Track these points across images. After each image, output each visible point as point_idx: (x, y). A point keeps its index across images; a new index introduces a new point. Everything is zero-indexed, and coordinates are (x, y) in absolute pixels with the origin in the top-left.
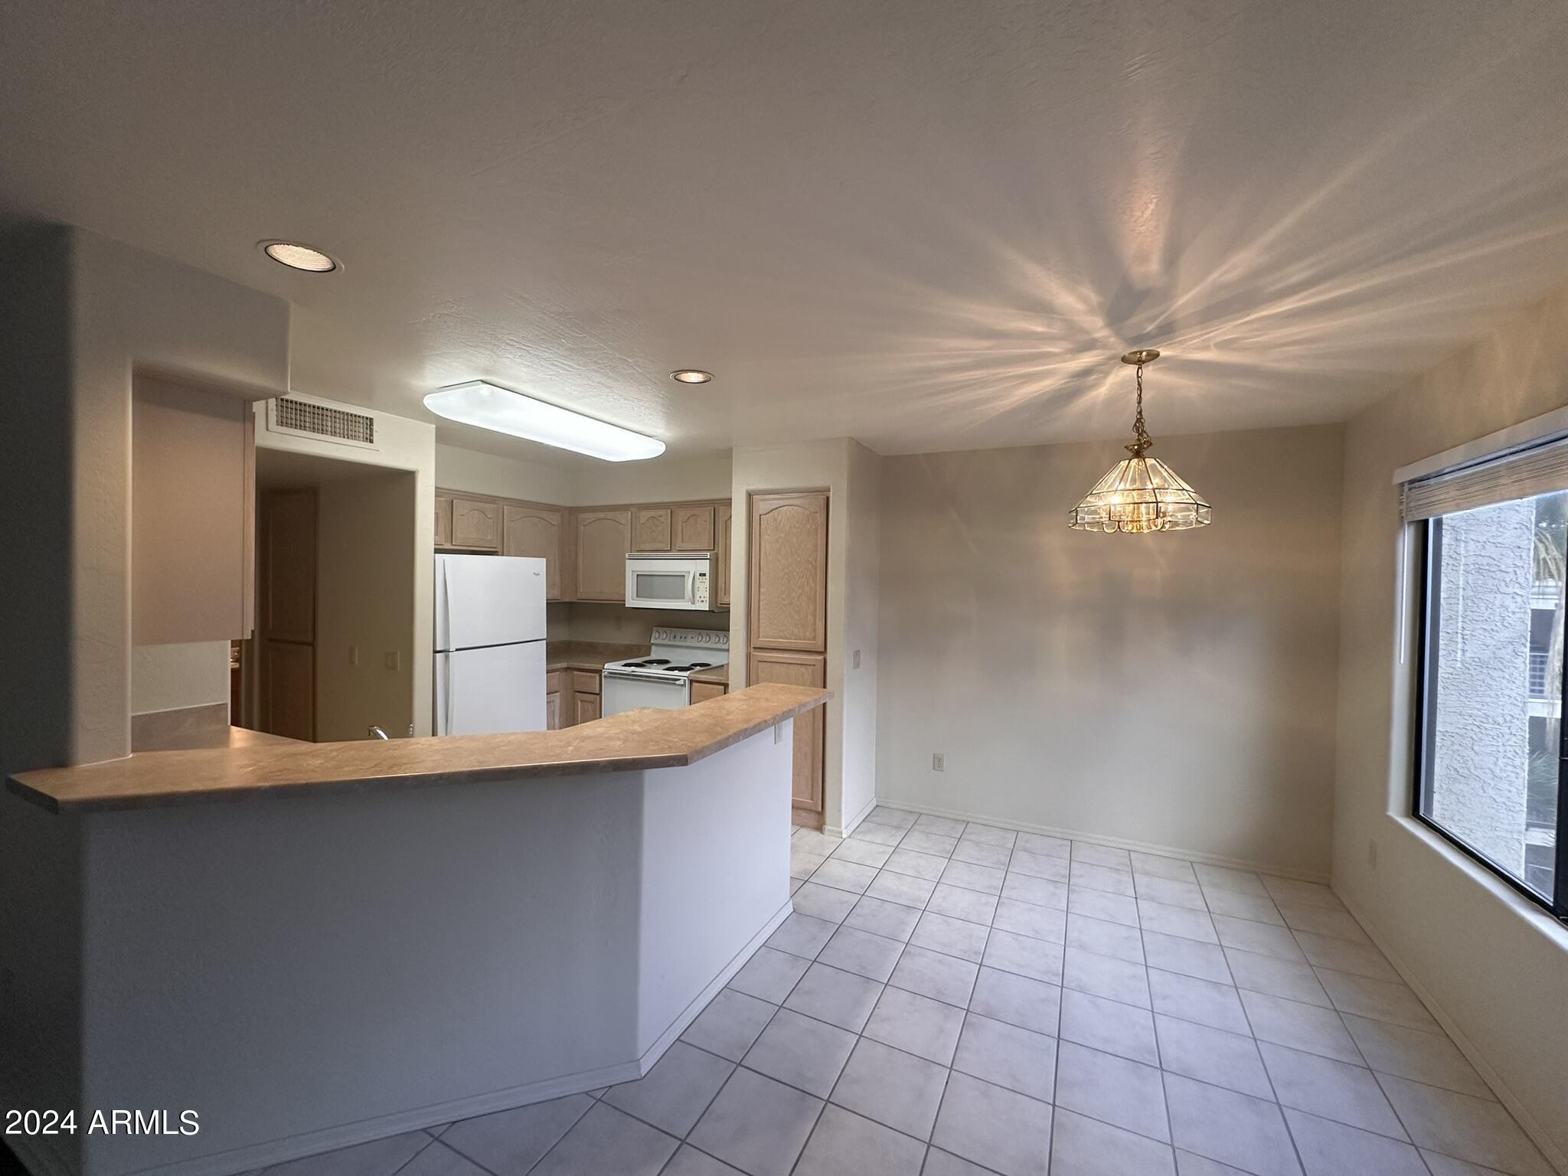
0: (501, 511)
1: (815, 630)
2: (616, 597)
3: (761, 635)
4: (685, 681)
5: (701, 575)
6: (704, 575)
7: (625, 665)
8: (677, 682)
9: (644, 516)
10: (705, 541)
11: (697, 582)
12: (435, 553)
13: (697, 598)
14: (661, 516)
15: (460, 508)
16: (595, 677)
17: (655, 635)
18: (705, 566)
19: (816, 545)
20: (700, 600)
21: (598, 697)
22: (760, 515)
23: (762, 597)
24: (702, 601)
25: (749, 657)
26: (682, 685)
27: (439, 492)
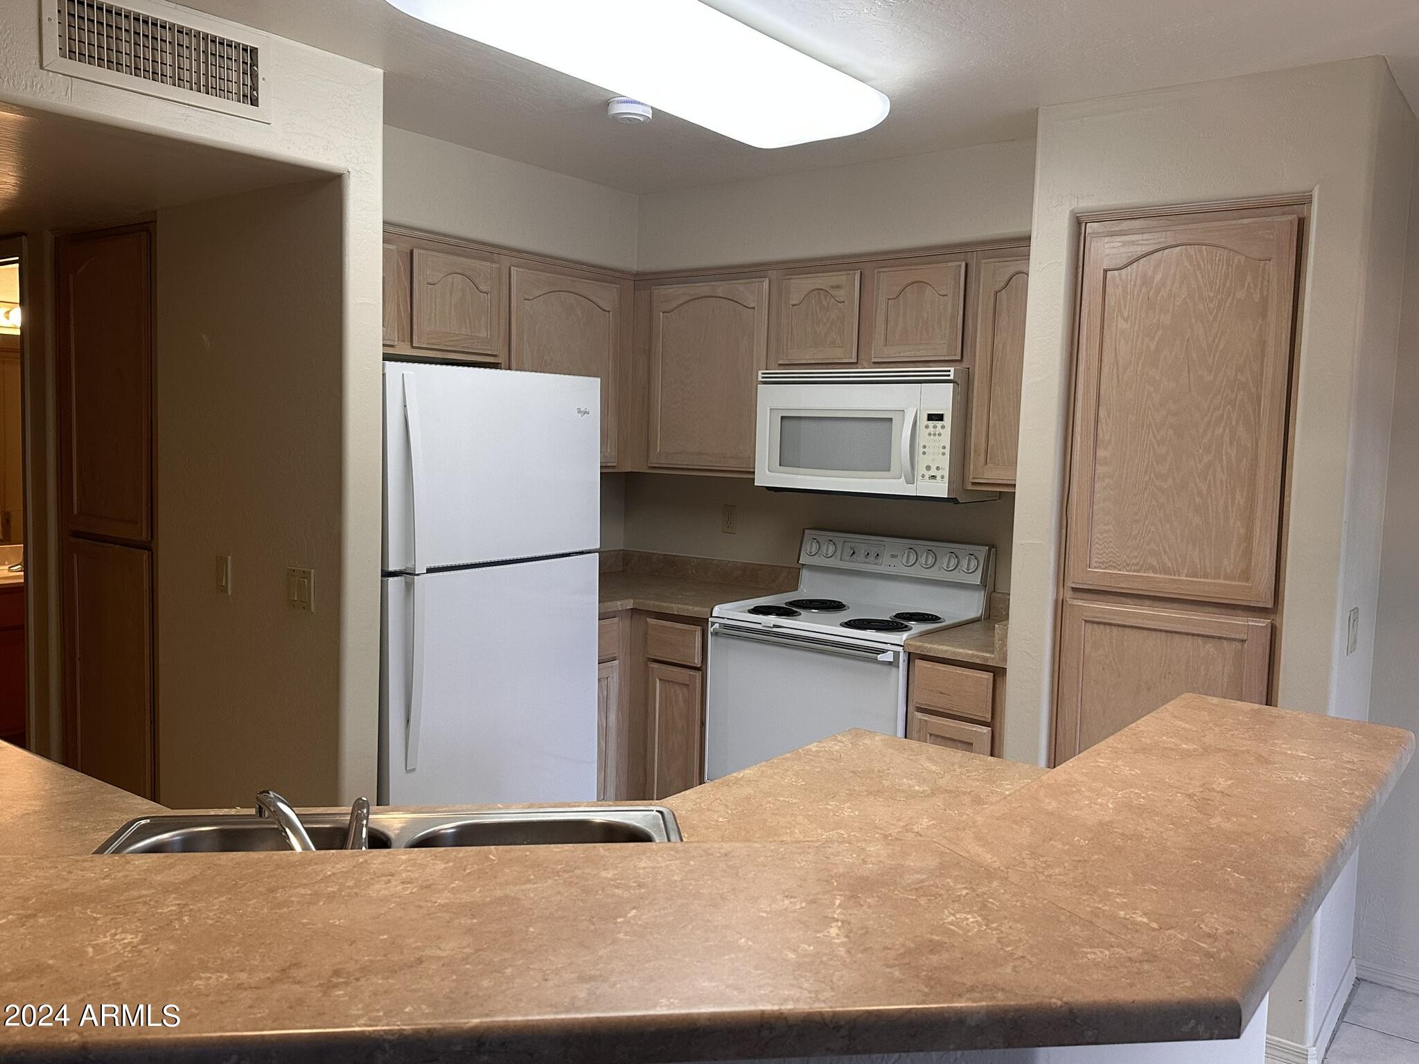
0: (505, 277)
1: (1248, 553)
2: (732, 464)
3: (1094, 560)
4: (896, 654)
5: (931, 417)
6: (940, 417)
7: (757, 610)
8: (880, 657)
9: (801, 286)
10: (942, 342)
11: (922, 433)
12: (384, 359)
13: (921, 469)
14: (838, 287)
15: (429, 266)
16: (693, 633)
17: (809, 547)
18: (942, 397)
19: (1263, 344)
20: (928, 474)
21: (698, 675)
22: (1106, 271)
23: (1101, 470)
24: (934, 477)
25: (1060, 608)
26: (890, 663)
27: (392, 231)
